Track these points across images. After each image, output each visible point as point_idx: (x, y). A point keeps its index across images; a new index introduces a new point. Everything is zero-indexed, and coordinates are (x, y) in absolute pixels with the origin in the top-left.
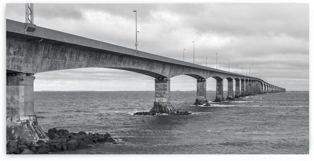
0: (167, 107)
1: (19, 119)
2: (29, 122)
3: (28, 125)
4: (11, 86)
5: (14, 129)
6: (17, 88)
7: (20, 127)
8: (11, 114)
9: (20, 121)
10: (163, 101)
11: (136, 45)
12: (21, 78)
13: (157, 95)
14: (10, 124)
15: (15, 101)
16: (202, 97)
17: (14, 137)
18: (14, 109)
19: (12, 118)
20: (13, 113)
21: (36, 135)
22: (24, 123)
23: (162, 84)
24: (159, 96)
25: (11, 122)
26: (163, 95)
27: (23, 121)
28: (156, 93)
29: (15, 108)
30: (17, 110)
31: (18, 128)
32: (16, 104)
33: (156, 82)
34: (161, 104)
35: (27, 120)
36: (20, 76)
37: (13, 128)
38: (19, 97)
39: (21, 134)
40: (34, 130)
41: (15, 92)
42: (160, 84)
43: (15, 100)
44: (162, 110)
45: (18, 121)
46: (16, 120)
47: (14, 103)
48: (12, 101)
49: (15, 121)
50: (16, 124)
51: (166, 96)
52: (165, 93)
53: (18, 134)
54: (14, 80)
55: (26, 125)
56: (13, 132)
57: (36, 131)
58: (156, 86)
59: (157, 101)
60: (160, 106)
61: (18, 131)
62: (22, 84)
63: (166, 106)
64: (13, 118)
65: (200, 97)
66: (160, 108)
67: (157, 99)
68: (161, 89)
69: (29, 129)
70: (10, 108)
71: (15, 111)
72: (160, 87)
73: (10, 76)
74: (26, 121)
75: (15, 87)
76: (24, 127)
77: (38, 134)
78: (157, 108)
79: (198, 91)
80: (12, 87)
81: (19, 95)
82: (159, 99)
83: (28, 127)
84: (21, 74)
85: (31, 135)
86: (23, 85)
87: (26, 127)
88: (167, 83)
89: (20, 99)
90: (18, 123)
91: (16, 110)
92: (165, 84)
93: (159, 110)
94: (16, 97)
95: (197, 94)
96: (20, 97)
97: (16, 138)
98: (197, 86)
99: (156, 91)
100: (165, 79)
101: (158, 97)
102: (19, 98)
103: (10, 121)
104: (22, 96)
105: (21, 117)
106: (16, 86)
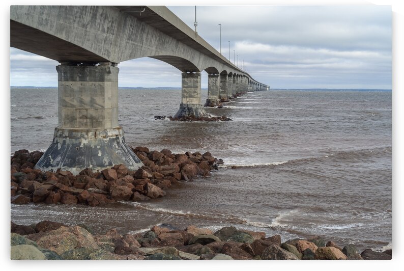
0: (199, 110)
1: (107, 134)
2: (118, 138)
3: (118, 143)
4: (91, 82)
5: (100, 149)
6: (100, 85)
7: (108, 146)
8: (90, 126)
9: (107, 138)
10: (193, 103)
11: (195, 25)
12: (108, 70)
13: (185, 94)
14: (94, 141)
15: (97, 106)
16: (214, 96)
17: (103, 162)
18: (95, 118)
19: (95, 133)
20: (94, 125)
21: (131, 158)
22: (113, 140)
23: (192, 79)
24: (188, 95)
25: (94, 139)
26: (193, 94)
27: (111, 136)
28: (184, 91)
29: (97, 117)
30: (101, 120)
31: (106, 148)
32: (99, 110)
33: (184, 76)
34: (190, 106)
35: (117, 135)
36: (106, 67)
37: (98, 147)
38: (104, 99)
39: (112, 158)
40: (127, 151)
41: (96, 92)
42: (189, 79)
43: (96, 104)
44: (193, 114)
45: (104, 137)
46: (102, 135)
47: (96, 109)
48: (92, 106)
49: (100, 137)
50: (102, 142)
51: (196, 96)
52: (195, 92)
53: (108, 158)
54: (96, 72)
55: (115, 144)
56: (100, 155)
57: (129, 151)
58: (183, 82)
59: (184, 102)
60: (190, 109)
61: (107, 153)
62: (109, 78)
63: (197, 108)
64: (97, 133)
65: (211, 96)
66: (189, 112)
67: (184, 99)
68: (191, 87)
69: (120, 150)
70: (89, 116)
71: (97, 121)
72: (189, 84)
73: (88, 67)
74: (115, 137)
75: (97, 83)
76: (113, 146)
77: (132, 156)
78: (185, 112)
79: (209, 88)
80: (92, 84)
81: (104, 96)
82: (188, 99)
83: (119, 146)
84: (107, 63)
85: (126, 158)
86: (110, 80)
87: (117, 147)
88: (198, 78)
89: (106, 103)
90: (105, 139)
91: (99, 120)
92: (195, 79)
93: (189, 115)
94: (98, 100)
95: (208, 93)
96: (106, 99)
97: (106, 164)
98: (209, 83)
99: (184, 89)
100: (195, 73)
101: (187, 97)
102: (104, 102)
103: (93, 137)
104: (109, 98)
105: (108, 130)
106: (99, 83)
